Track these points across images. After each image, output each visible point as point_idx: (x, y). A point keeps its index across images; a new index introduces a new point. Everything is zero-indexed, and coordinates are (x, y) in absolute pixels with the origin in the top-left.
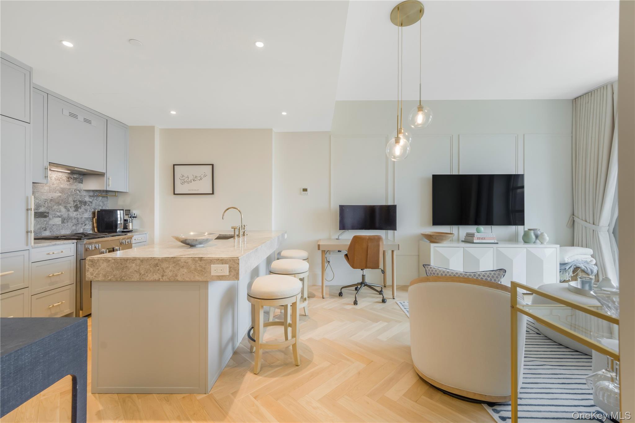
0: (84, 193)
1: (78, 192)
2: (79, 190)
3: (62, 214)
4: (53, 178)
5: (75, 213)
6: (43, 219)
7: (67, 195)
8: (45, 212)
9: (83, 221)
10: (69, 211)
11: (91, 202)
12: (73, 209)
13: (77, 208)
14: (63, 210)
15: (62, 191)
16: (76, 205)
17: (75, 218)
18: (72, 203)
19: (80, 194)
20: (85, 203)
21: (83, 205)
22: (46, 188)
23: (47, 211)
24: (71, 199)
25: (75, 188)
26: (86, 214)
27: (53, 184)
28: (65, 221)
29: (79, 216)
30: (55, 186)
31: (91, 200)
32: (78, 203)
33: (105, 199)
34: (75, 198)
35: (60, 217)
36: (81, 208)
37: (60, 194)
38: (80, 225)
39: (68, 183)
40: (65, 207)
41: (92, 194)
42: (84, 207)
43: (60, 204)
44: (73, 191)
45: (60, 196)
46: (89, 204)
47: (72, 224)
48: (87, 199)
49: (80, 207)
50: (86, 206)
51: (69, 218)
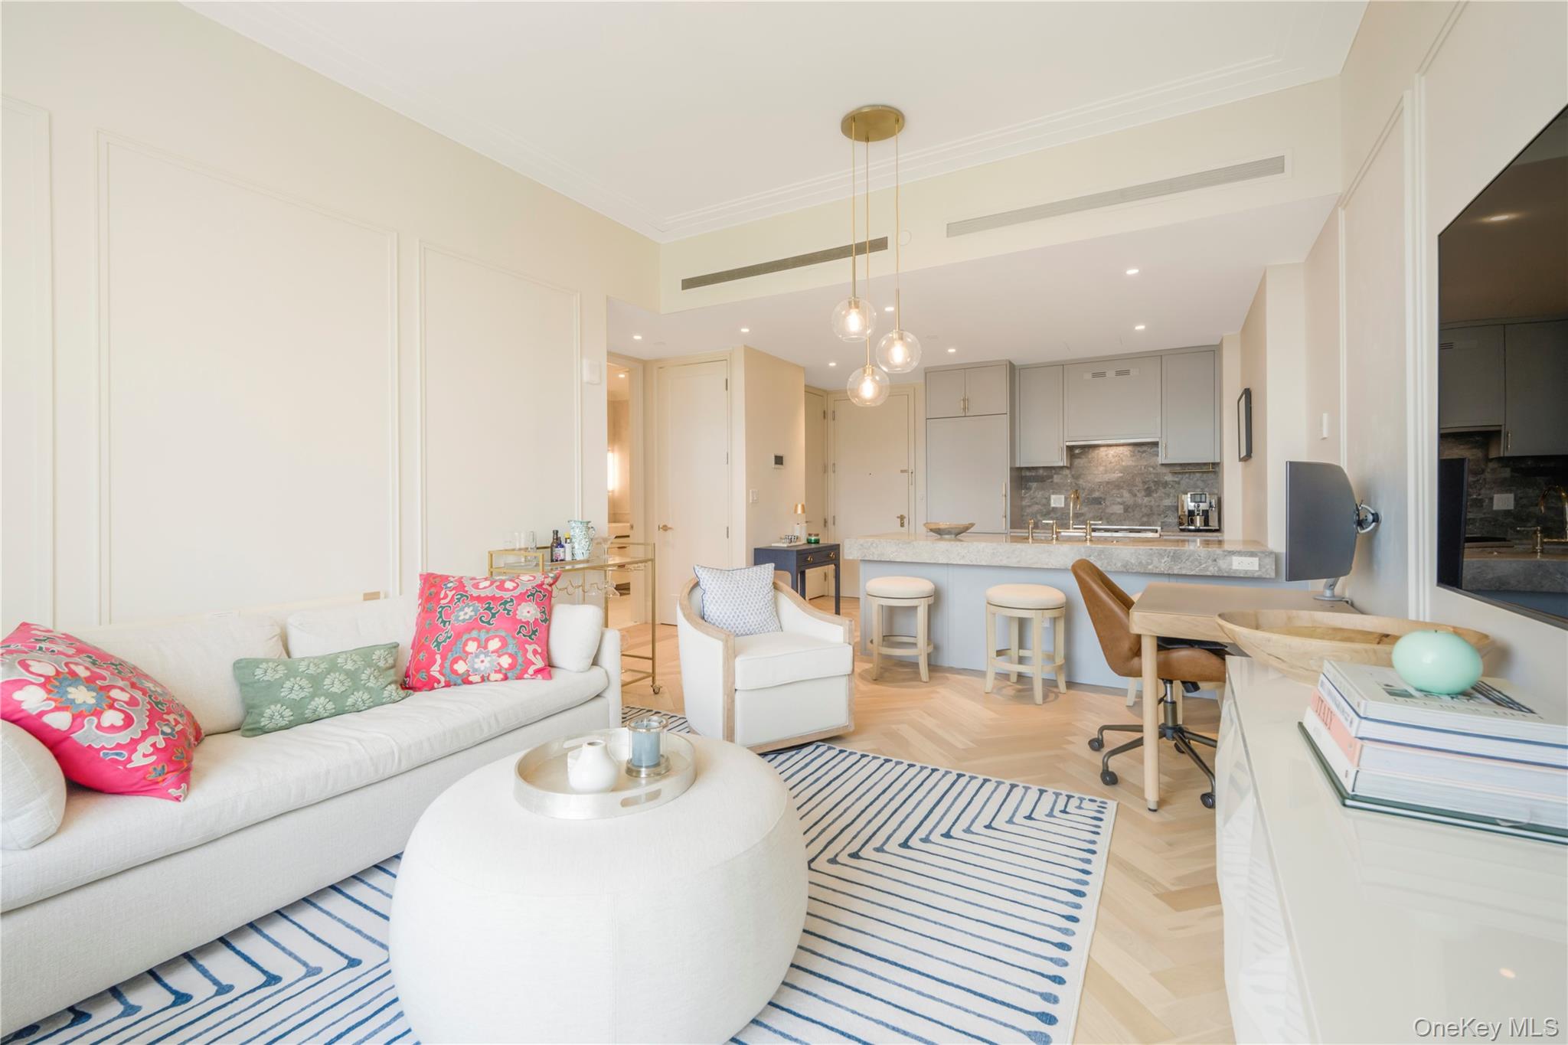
0: (1165, 470)
1: (1151, 469)
2: (1152, 467)
3: (1125, 500)
4: (1110, 456)
5: (1146, 499)
6: (1097, 506)
7: (1131, 475)
8: (1101, 498)
9: (1162, 509)
10: (1135, 495)
11: (1178, 483)
12: (1143, 493)
13: (1149, 492)
14: (1126, 494)
15: (1124, 470)
16: (1148, 488)
17: (1146, 506)
18: (1141, 485)
19: (1154, 471)
20: (1165, 484)
21: (1161, 488)
22: (1101, 469)
23: (1102, 496)
24: (1138, 480)
25: (1146, 464)
26: (1166, 501)
27: (1111, 463)
28: (1130, 510)
29: (1153, 503)
30: (1113, 465)
31: (1177, 479)
32: (1152, 485)
33: (1211, 476)
34: (1145, 478)
35: (1121, 504)
36: (1157, 493)
37: (1122, 475)
38: (1155, 517)
39: (1134, 459)
40: (1130, 491)
41: (1178, 469)
42: (1163, 490)
43: (1122, 488)
44: (1143, 467)
45: (1121, 477)
46: (1172, 486)
47: (1141, 515)
48: (1169, 478)
49: (1156, 490)
50: (1167, 489)
51: (1136, 506)
